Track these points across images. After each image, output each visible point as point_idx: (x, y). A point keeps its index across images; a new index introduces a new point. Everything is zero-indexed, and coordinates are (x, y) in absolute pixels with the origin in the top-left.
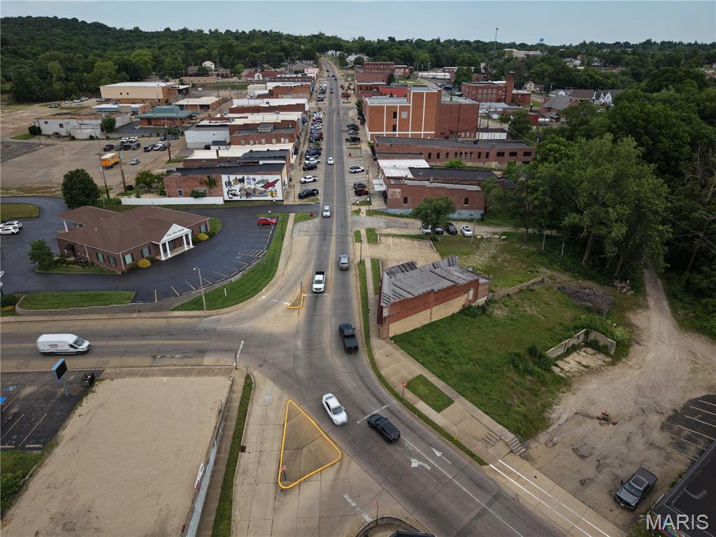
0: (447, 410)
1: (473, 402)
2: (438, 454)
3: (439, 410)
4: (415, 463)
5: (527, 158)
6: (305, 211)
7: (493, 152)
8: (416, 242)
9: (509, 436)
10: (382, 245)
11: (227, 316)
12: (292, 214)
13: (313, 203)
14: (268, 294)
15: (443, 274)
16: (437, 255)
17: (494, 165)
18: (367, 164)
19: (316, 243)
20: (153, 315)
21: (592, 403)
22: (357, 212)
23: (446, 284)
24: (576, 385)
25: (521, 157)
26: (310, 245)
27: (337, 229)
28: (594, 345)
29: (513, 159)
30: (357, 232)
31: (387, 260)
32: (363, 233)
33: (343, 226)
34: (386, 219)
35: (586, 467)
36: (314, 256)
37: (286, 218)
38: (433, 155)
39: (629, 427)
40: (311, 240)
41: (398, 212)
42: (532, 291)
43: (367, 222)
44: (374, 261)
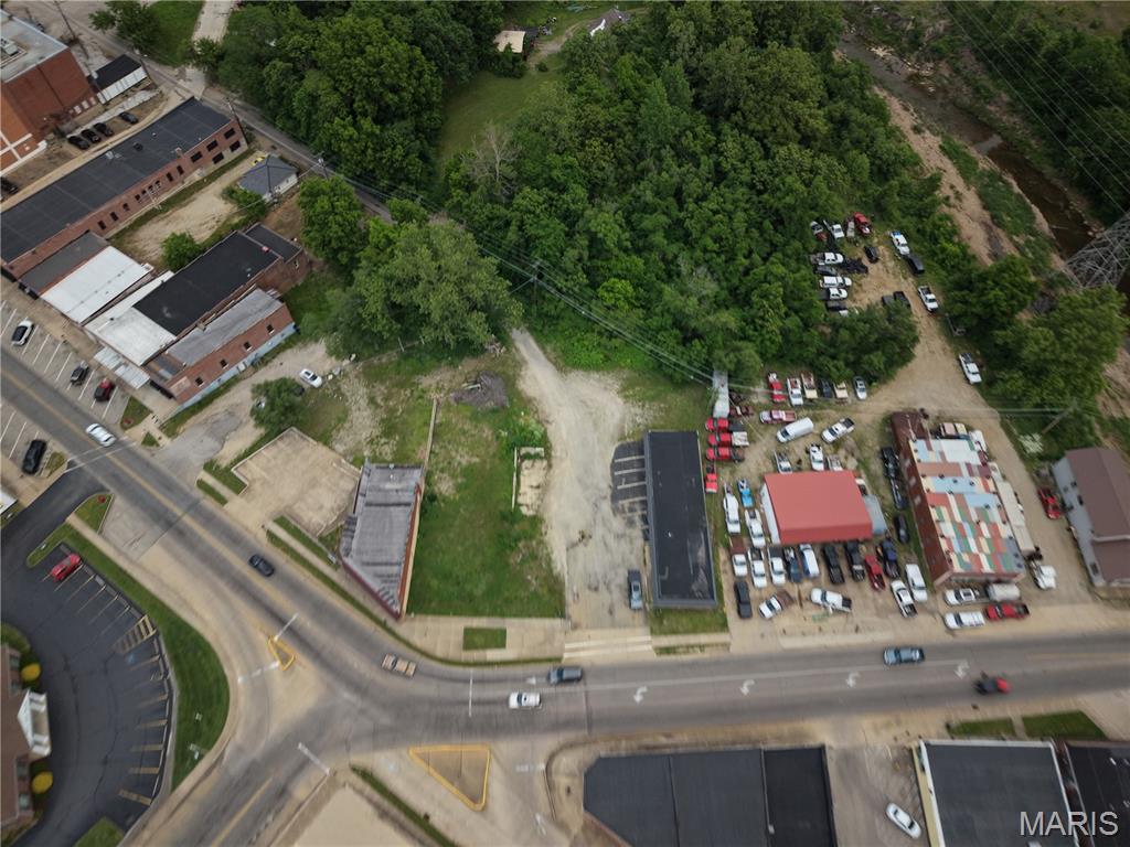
0: (508, 642)
1: (515, 616)
2: (533, 680)
3: (503, 646)
5: (233, 139)
6: (76, 497)
7: (185, 161)
8: (280, 444)
9: (557, 622)
10: (257, 486)
11: (238, 736)
12: (72, 520)
13: (63, 470)
14: (238, 671)
15: (380, 498)
16: (322, 449)
17: (196, 176)
18: (13, 300)
19: (179, 548)
20: (163, 813)
21: (567, 527)
22: (149, 441)
23: (400, 515)
24: (546, 516)
25: (225, 143)
26: (177, 557)
27: (171, 499)
28: (528, 456)
29: (215, 152)
30: (202, 485)
31: (290, 507)
32: (210, 480)
33: (168, 486)
34: (200, 424)
35: (604, 597)
36: (209, 572)
37: (77, 536)
38: (108, 220)
39: (599, 532)
40: (167, 547)
41: (197, 397)
42: (441, 424)
43: (188, 451)
44: (282, 521)
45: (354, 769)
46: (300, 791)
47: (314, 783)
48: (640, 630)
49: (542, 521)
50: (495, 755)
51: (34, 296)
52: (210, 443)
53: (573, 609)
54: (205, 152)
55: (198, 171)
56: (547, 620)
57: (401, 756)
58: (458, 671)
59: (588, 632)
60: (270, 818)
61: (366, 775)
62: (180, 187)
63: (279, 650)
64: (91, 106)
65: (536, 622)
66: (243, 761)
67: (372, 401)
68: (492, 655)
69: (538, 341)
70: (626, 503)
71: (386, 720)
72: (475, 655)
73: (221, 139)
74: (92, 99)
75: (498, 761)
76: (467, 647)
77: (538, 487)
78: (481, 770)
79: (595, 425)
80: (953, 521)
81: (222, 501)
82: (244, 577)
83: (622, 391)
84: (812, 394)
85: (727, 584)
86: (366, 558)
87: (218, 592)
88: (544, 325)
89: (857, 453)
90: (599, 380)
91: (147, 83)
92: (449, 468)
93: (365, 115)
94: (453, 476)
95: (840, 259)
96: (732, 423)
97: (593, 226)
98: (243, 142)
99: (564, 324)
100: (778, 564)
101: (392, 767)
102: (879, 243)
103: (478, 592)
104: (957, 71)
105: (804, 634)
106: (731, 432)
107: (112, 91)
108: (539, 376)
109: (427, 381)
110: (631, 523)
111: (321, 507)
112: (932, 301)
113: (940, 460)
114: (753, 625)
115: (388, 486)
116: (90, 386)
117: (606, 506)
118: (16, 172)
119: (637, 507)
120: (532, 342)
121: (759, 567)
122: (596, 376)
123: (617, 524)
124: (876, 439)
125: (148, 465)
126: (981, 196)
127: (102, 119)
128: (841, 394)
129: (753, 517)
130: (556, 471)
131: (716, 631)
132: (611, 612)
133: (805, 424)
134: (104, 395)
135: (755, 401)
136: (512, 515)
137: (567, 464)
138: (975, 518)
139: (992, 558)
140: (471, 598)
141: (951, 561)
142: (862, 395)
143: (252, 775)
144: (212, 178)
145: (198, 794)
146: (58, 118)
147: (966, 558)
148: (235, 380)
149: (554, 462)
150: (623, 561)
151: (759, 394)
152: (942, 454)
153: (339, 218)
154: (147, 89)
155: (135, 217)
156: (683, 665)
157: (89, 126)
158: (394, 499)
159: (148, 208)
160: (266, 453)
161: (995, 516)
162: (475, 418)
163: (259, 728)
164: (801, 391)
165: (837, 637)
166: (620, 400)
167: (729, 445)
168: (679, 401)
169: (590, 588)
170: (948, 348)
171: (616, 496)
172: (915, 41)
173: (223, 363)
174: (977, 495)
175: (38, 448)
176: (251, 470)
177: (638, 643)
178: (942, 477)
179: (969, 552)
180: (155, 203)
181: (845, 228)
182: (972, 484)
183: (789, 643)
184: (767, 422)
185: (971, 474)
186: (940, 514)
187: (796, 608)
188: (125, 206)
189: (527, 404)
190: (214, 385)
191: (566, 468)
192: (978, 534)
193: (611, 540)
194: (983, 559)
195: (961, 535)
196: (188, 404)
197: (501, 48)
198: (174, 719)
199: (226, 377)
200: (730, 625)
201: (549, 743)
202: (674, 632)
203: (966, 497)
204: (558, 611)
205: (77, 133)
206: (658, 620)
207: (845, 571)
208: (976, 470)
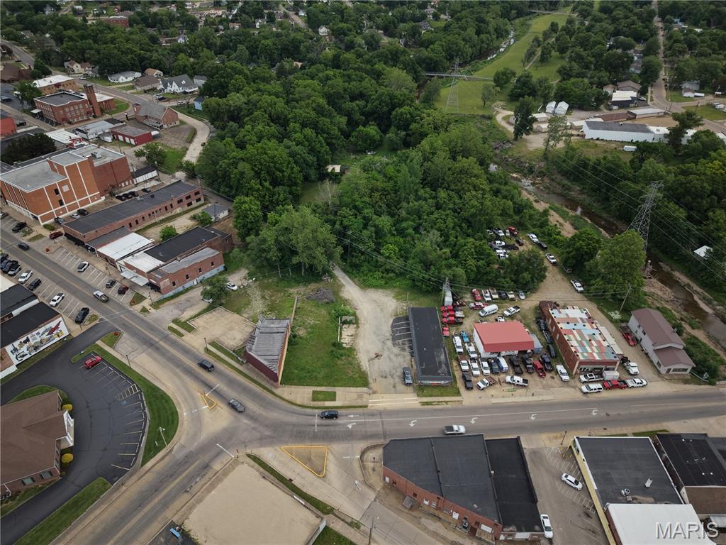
0: (337, 398)
1: (341, 386)
2: (352, 416)
3: (335, 400)
4: (350, 426)
5: (198, 196)
6: (102, 333)
7: (175, 203)
8: (214, 313)
9: (365, 389)
10: (201, 329)
11: (182, 440)
12: (99, 343)
13: (97, 322)
14: (184, 410)
15: (268, 330)
16: (236, 316)
17: (178, 210)
18: (80, 254)
19: (156, 355)
20: (135, 478)
21: (368, 352)
22: (144, 310)
23: (279, 337)
24: (356, 348)
25: (194, 197)
26: (155, 359)
27: (152, 334)
28: (345, 323)
29: (189, 201)
30: (170, 328)
31: (218, 338)
32: (175, 327)
33: (152, 329)
34: (171, 305)
35: (390, 380)
36: (171, 365)
37: (101, 349)
38: (134, 223)
39: (386, 354)
40: (149, 355)
41: (171, 294)
42: (299, 308)
43: (166, 314)
44: (213, 344)
45: (249, 456)
46: (217, 466)
47: (225, 462)
48: (412, 395)
49: (355, 350)
50: (330, 450)
51: (93, 250)
52: (176, 312)
53: (373, 385)
54: (184, 200)
55: (180, 208)
56: (359, 388)
57: (276, 450)
58: (309, 411)
59: (382, 395)
60: (198, 479)
61: (255, 459)
62: (171, 214)
63: (208, 400)
64: (129, 184)
65: (352, 389)
66: (184, 452)
67: (263, 297)
68: (328, 403)
69: (350, 277)
70: (400, 341)
71: (267, 433)
72: (319, 404)
73: (193, 195)
74: (130, 181)
75: (332, 453)
76: (314, 400)
77: (351, 336)
78: (323, 458)
79: (382, 310)
80: (577, 340)
81: (181, 335)
82: (190, 367)
83: (396, 297)
84: (496, 296)
85: (458, 375)
87: (176, 374)
88: (353, 269)
89: (523, 321)
90: (383, 292)
92: (303, 324)
94: (306, 328)
95: (504, 243)
96: (455, 307)
98: (202, 199)
99: (365, 268)
100: (485, 364)
101: (270, 455)
102: (523, 239)
103: (320, 376)
104: (553, 180)
105: (503, 397)
106: (455, 311)
107: (140, 179)
108: (351, 291)
109: (291, 291)
110: (403, 349)
111: (235, 339)
112: (553, 259)
113: (566, 317)
114: (475, 393)
115: (272, 326)
116: (115, 288)
117: (389, 343)
118: (88, 208)
119: (406, 343)
120: (347, 278)
121: (475, 365)
122: (381, 290)
123: (396, 350)
124: (532, 316)
125: (142, 320)
126: (572, 225)
127: (133, 190)
128: (511, 296)
129: (470, 345)
130: (361, 329)
131: (454, 396)
132: (394, 387)
133: (494, 307)
134: (122, 291)
135: (466, 300)
136: (337, 345)
137: (367, 326)
138: (588, 339)
139: (599, 354)
140: (316, 378)
141: (578, 356)
142: (523, 297)
143: (188, 459)
144: (185, 212)
145: (157, 468)
146: (113, 187)
147: (586, 354)
148: (191, 288)
149: (360, 325)
150: (400, 366)
151: (468, 298)
152: (567, 315)
154: (157, 180)
155: (146, 225)
156: (435, 410)
157: (127, 192)
158: (276, 330)
159: (153, 221)
160: (206, 316)
161: (598, 337)
162: (317, 306)
163: (194, 436)
164: (488, 294)
165: (521, 397)
166: (394, 301)
167: (454, 316)
168: (424, 302)
169: (382, 377)
170: (565, 279)
171: (394, 339)
172: (531, 170)
173: (187, 277)
174: (588, 330)
175: (86, 311)
176: (198, 323)
177: (410, 400)
178: (568, 323)
179: (587, 352)
180: (157, 220)
181: (505, 232)
182: (584, 326)
183: (494, 401)
184: (473, 308)
185: (583, 322)
186: (569, 337)
187: (498, 386)
188: (143, 218)
189: (346, 302)
190: (181, 289)
191: (366, 328)
192: (591, 346)
193: (392, 357)
194: (595, 355)
195: (582, 346)
196: (166, 296)
197: (330, 170)
198: (147, 430)
199: (187, 286)
200: (461, 393)
201: (363, 445)
202: (431, 396)
203: (582, 331)
204: (366, 384)
205: (121, 194)
206: (421, 390)
207: (523, 369)
208: (586, 321)
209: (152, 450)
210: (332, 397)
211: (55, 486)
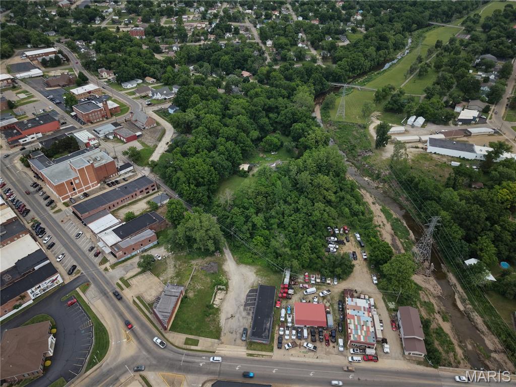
0: (199, 344)
1: (203, 337)
2: (204, 358)
3: (197, 345)
4: (201, 365)
5: (154, 187)
6: (80, 283)
7: (138, 192)
8: (144, 275)
9: (216, 340)
10: (134, 286)
11: (109, 360)
12: (78, 289)
13: (79, 275)
14: (113, 340)
15: (169, 294)
16: (156, 278)
17: (140, 197)
18: (79, 226)
19: (106, 302)
20: (80, 380)
21: (227, 313)
22: (106, 269)
23: (174, 299)
24: (222, 309)
25: (151, 188)
26: (105, 304)
27: (107, 287)
28: (220, 289)
29: (148, 190)
30: (118, 284)
31: (142, 294)
32: (120, 283)
33: (108, 283)
34: (122, 267)
35: (234, 336)
36: (113, 310)
37: (78, 294)
38: (112, 206)
39: (237, 316)
40: (102, 301)
41: (123, 259)
42: (194, 276)
43: (116, 274)
44: (138, 298)
45: (141, 376)
46: (122, 380)
47: (127, 378)
48: (244, 347)
49: (220, 310)
50: (186, 379)
51: (85, 225)
52: (123, 272)
53: (223, 338)
54: (144, 191)
55: (141, 195)
56: (213, 339)
57: (156, 374)
58: (181, 350)
59: (226, 346)
61: (144, 379)
62: (134, 200)
63: (127, 336)
64: (115, 175)
65: (209, 340)
66: (108, 368)
67: (175, 266)
68: (193, 347)
69: (232, 254)
70: (249, 307)
71: (154, 362)
72: (188, 347)
73: (150, 187)
74: (116, 174)
75: (187, 381)
76: (186, 343)
77: (221, 299)
78: (181, 383)
79: (245, 282)
80: (354, 324)
81: (122, 289)
82: (123, 313)
83: (256, 273)
84: (318, 280)
85: (276, 337)
86: (160, 310)
87: (114, 316)
88: (235, 249)
89: (330, 302)
90: (249, 268)
91: (133, 171)
92: (194, 289)
93: (192, 184)
94: (194, 292)
95: (336, 239)
96: (290, 286)
97: (253, 220)
98: (156, 189)
99: (241, 249)
100: (294, 332)
101: (152, 377)
102: (351, 236)
103: (193, 328)
104: (390, 186)
105: (298, 357)
106: (289, 289)
107: (122, 172)
108: (230, 265)
109: (194, 262)
110: (249, 314)
111: (151, 295)
112: (365, 255)
113: (355, 305)
114: (282, 351)
115: (173, 290)
116: (93, 252)
117: (242, 308)
118: (90, 191)
119: (252, 309)
120: (230, 254)
121: (287, 332)
122: (249, 267)
123: (244, 314)
124: (338, 298)
125: (104, 276)
126: (392, 225)
127: (117, 179)
128: (328, 282)
129: (290, 317)
130: (228, 295)
131: (269, 351)
132: (235, 341)
133: (313, 289)
134: (96, 255)
135: (299, 281)
136: (210, 307)
137: (232, 293)
138: (362, 324)
139: (365, 337)
140: (190, 329)
141: (350, 336)
142: (336, 283)
143: (109, 372)
144: (144, 198)
145: (92, 376)
146: (106, 178)
147: (356, 336)
148: (136, 255)
149: (228, 292)
150: (243, 325)
151: (301, 278)
152: (356, 303)
153: (177, 211)
154: (133, 172)
155: (119, 207)
156: (255, 360)
157: (113, 181)
158: (173, 294)
159: (124, 204)
160: (139, 277)
161: (370, 324)
162: (206, 275)
163: (115, 359)
164: (315, 278)
165: (310, 359)
166: (255, 275)
167: (287, 293)
168: (274, 277)
169: (230, 332)
170: (369, 272)
171: (246, 305)
172: (378, 176)
173: (133, 249)
174: (365, 317)
175: (74, 267)
176: (133, 282)
177: (241, 351)
178: (354, 310)
179: (358, 335)
180: (126, 203)
181: (340, 230)
182: (364, 313)
183: (292, 359)
184: (301, 287)
185: (364, 310)
186: (350, 321)
187: (298, 348)
188: (118, 203)
189: (224, 273)
190: (129, 256)
191: (232, 294)
192: (362, 329)
193: (241, 318)
194: (362, 337)
195: (356, 329)
196: (119, 260)
197: (241, 169)
198: (91, 351)
199: (133, 254)
200: (274, 350)
201: (204, 378)
202: (255, 350)
203: (361, 317)
204: (218, 337)
205: (110, 182)
206: (250, 345)
207: (317, 338)
208: (366, 309)
209: (92, 364)
210: (196, 343)
211: (39, 379)
